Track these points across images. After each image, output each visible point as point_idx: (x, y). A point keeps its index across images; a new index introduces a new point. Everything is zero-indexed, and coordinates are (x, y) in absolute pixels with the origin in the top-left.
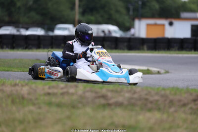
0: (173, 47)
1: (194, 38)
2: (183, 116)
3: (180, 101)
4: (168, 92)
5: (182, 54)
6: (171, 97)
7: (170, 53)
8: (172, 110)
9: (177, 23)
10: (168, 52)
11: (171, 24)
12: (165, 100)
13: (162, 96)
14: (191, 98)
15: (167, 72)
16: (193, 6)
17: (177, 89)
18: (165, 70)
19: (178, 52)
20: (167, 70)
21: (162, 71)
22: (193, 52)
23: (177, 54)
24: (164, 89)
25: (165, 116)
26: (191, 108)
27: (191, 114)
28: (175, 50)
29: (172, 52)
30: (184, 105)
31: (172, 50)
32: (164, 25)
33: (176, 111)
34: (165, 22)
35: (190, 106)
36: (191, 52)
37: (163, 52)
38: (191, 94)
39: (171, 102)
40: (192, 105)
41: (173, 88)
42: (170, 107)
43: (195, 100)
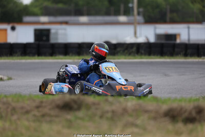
0: (16, 53)
1: (37, 43)
2: (26, 123)
3: (22, 108)
4: (10, 99)
5: (24, 59)
6: (14, 104)
7: (13, 59)
8: (15, 117)
9: (20, 28)
10: (11, 58)
11: (13, 29)
12: (8, 108)
13: (4, 103)
14: (34, 104)
15: (10, 79)
16: (36, 10)
17: (20, 96)
18: (8, 77)
19: (20, 57)
20: (10, 76)
21: (5, 78)
22: (36, 57)
23: (20, 59)
24: (6, 96)
25: (7, 124)
26: (35, 116)
27: (34, 121)
28: (18, 56)
29: (14, 58)
30: (27, 112)
31: (15, 56)
32: (6, 30)
33: (19, 119)
34: (8, 27)
35: (33, 113)
36: (33, 58)
37: (6, 58)
38: (34, 101)
39: (14, 109)
40: (36, 113)
41: (16, 94)
42: (12, 115)
43: (38, 107)
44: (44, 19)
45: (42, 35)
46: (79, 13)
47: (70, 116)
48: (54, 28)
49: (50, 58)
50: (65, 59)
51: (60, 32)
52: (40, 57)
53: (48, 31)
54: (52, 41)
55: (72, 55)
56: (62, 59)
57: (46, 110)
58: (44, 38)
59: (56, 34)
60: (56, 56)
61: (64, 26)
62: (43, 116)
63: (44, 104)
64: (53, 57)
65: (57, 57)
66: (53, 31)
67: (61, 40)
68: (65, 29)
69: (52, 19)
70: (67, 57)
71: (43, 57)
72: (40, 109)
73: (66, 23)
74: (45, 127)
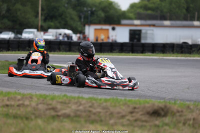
26: (128, 120)
42: (110, 119)
43: (131, 113)
45: (135, 35)
46: (164, 18)
48: (144, 29)
53: (140, 31)
57: (138, 116)
61: (152, 28)
62: (136, 120)
66: (143, 31)
72: (134, 114)
73: (154, 26)
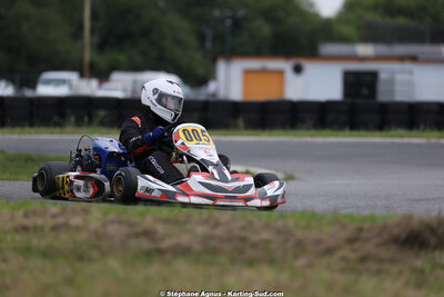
0: (304, 122)
1: (350, 100)
2: (326, 275)
3: (318, 242)
4: (291, 223)
6: (299, 234)
7: (296, 135)
8: (301, 262)
9: (312, 69)
10: (291, 132)
11: (298, 69)
12: (286, 241)
13: (279, 232)
14: (344, 235)
15: (290, 178)
16: (347, 30)
17: (313, 214)
18: (286, 174)
19: (313, 132)
20: (290, 173)
21: (279, 176)
22: (347, 132)
23: (312, 136)
24: (282, 216)
25: (285, 277)
26: (344, 259)
27: (343, 271)
28: (308, 129)
29: (300, 132)
30: (329, 251)
31: (301, 128)
32: (281, 73)
33: (310, 266)
34: (285, 65)
35: (341, 253)
36: (341, 133)
37: (281, 132)
38: (344, 227)
39: (300, 244)
40: (346, 252)
41: (303, 213)
42: (296, 256)
43: (351, 241)
44: (365, 49)
45: (360, 85)
47: (421, 261)
48: (385, 70)
49: (378, 133)
50: (410, 137)
51: (399, 77)
52: (355, 133)
53: (374, 75)
54: (382, 97)
55: (425, 129)
56: (402, 137)
57: (369, 248)
58: (365, 91)
59: (391, 82)
60: (390, 129)
61: (407, 66)
62: (363, 259)
63: (364, 235)
64: (384, 133)
65: (393, 132)
66: (383, 76)
67: (401, 96)
68: (411, 73)
69: (383, 49)
70: (414, 132)
71: (362, 133)
72: (357, 245)
73: (413, 59)
74: (367, 283)
